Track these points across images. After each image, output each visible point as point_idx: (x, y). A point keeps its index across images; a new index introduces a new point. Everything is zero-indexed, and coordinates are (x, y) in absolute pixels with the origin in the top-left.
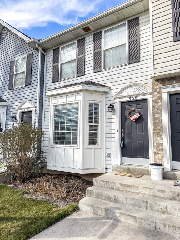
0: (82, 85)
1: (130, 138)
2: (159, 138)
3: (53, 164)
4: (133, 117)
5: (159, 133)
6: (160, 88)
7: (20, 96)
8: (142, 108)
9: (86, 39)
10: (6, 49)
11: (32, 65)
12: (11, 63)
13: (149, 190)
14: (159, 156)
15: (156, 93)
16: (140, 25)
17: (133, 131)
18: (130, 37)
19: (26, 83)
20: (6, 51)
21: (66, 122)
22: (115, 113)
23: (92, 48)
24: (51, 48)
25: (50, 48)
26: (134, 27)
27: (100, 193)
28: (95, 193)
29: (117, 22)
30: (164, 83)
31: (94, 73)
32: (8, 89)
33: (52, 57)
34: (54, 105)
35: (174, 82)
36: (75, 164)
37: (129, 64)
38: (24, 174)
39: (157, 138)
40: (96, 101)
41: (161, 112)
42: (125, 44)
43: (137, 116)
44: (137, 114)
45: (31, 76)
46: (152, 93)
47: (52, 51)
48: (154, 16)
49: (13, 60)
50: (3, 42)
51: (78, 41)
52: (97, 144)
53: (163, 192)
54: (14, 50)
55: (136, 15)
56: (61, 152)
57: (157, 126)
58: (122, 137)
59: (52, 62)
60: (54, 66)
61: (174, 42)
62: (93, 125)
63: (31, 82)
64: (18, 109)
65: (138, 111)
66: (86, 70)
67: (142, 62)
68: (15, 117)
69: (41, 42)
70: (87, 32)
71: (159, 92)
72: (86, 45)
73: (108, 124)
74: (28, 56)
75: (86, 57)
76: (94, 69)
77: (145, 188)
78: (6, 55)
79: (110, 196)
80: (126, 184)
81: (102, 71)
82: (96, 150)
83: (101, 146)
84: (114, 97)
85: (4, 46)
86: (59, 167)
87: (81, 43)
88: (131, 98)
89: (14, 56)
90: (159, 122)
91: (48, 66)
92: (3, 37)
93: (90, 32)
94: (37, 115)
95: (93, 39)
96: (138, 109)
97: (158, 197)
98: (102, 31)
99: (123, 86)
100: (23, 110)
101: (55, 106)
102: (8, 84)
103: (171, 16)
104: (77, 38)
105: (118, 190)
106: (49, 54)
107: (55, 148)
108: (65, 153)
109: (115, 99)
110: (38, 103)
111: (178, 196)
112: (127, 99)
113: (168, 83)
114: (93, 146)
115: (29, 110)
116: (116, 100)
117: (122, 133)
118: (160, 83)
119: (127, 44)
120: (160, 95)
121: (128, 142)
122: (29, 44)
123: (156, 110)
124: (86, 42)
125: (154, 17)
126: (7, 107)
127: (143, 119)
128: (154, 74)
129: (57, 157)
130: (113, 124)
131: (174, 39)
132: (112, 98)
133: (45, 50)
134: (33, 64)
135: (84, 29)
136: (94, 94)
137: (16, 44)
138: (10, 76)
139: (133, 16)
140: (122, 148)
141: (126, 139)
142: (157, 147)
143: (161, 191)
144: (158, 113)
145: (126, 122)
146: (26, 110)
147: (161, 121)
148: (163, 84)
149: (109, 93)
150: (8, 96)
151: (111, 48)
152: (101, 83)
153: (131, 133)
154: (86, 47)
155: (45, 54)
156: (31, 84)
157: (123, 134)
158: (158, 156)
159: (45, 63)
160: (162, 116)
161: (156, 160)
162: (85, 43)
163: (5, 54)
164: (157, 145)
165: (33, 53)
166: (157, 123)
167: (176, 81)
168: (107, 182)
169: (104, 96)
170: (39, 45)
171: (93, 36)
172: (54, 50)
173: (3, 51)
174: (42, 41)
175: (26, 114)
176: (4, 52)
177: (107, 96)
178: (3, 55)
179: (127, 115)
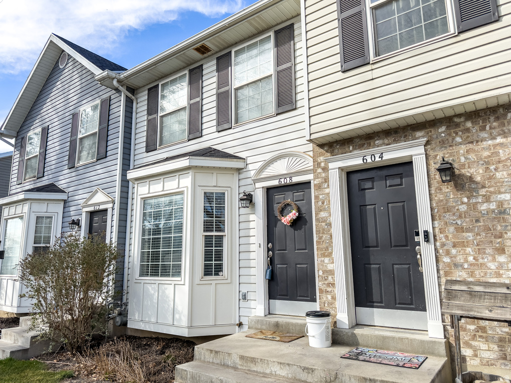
0: (188, 157)
1: (284, 261)
2: (326, 260)
3: (139, 317)
4: (287, 217)
5: (327, 248)
6: (327, 161)
7: (87, 180)
8: (303, 200)
9: (204, 67)
10: (66, 90)
11: (109, 121)
12: (73, 116)
13: (287, 367)
14: (328, 296)
15: (319, 170)
16: (295, 39)
17: (290, 244)
18: (279, 62)
19: (98, 154)
20: (65, 95)
21: (163, 231)
22: (254, 210)
23: (215, 85)
24: (144, 86)
25: (142, 86)
26: (284, 43)
27: (198, 375)
28: (189, 376)
29: (257, 34)
30: (333, 150)
31: (219, 132)
32: (66, 167)
33: (146, 102)
34: (141, 198)
35: (351, 148)
36: (177, 316)
37: (277, 114)
38: (78, 338)
39: (323, 259)
40: (220, 187)
41: (329, 207)
42: (271, 75)
43: (292, 215)
44: (294, 212)
45: (107, 141)
46: (314, 171)
47: (146, 92)
48: (308, 24)
49: (76, 111)
50: (61, 77)
51: (191, 71)
52: (221, 273)
53: (310, 371)
54: (79, 91)
55: (288, 20)
56: (153, 292)
57: (322, 236)
58: (269, 259)
59: (146, 112)
60: (149, 121)
61: (343, 72)
62: (213, 236)
63: (107, 152)
64: (84, 207)
65: (295, 204)
66: (204, 126)
67: (300, 109)
68: (77, 223)
69: (122, 76)
70: (205, 55)
71: (325, 169)
72: (204, 78)
73: (242, 233)
74: (102, 102)
75: (205, 102)
76: (219, 124)
77: (281, 363)
78: (66, 103)
79: (213, 380)
80: (250, 356)
81: (231, 128)
82: (218, 286)
83: (229, 278)
84: (252, 179)
85: (63, 84)
86: (149, 322)
87: (196, 75)
88: (282, 180)
89: (79, 104)
90: (326, 227)
91: (138, 121)
92: (61, 67)
93: (209, 53)
94: (116, 218)
95: (215, 68)
96: (296, 201)
97: (302, 381)
98: (230, 52)
99: (268, 157)
100: (91, 209)
101: (144, 200)
102: (67, 158)
103: (336, 24)
104: (189, 65)
105: (235, 368)
106: (141, 97)
107: (142, 284)
108: (160, 294)
109: (256, 181)
110: (117, 193)
111: (336, 378)
112: (275, 183)
113: (340, 151)
114: (213, 277)
115: (102, 207)
116: (258, 185)
117: (269, 250)
118: (327, 151)
119: (273, 76)
120: (327, 173)
121: (279, 268)
122: (102, 80)
123: (320, 203)
124: (204, 72)
125: (309, 27)
126: (65, 201)
127: (305, 222)
128: (310, 134)
129: (145, 303)
130: (252, 232)
131: (342, 66)
132: (250, 181)
133: (133, 90)
134: (111, 117)
135: (197, 50)
136: (215, 175)
137: (83, 80)
138: (71, 141)
139: (282, 22)
140: (269, 281)
141: (276, 261)
142: (325, 277)
143: (308, 369)
144: (325, 210)
145: (276, 227)
146: (97, 208)
147: (330, 225)
148: (332, 154)
149: (245, 170)
150: (67, 180)
151: (248, 85)
152: (230, 151)
153: (285, 250)
154: (205, 84)
155: (133, 97)
156: (106, 157)
157: (270, 252)
158: (327, 298)
159: (134, 114)
160: (330, 215)
161: (323, 305)
162: (202, 76)
163: (63, 100)
164: (323, 273)
165: (110, 97)
166: (324, 229)
167: (353, 147)
168: (216, 352)
169: (236, 177)
170: (119, 81)
171: (215, 62)
172: (149, 90)
173: (61, 93)
174: (124, 75)
175: (97, 216)
176: (62, 96)
177: (242, 176)
178: (61, 101)
179: (277, 213)
